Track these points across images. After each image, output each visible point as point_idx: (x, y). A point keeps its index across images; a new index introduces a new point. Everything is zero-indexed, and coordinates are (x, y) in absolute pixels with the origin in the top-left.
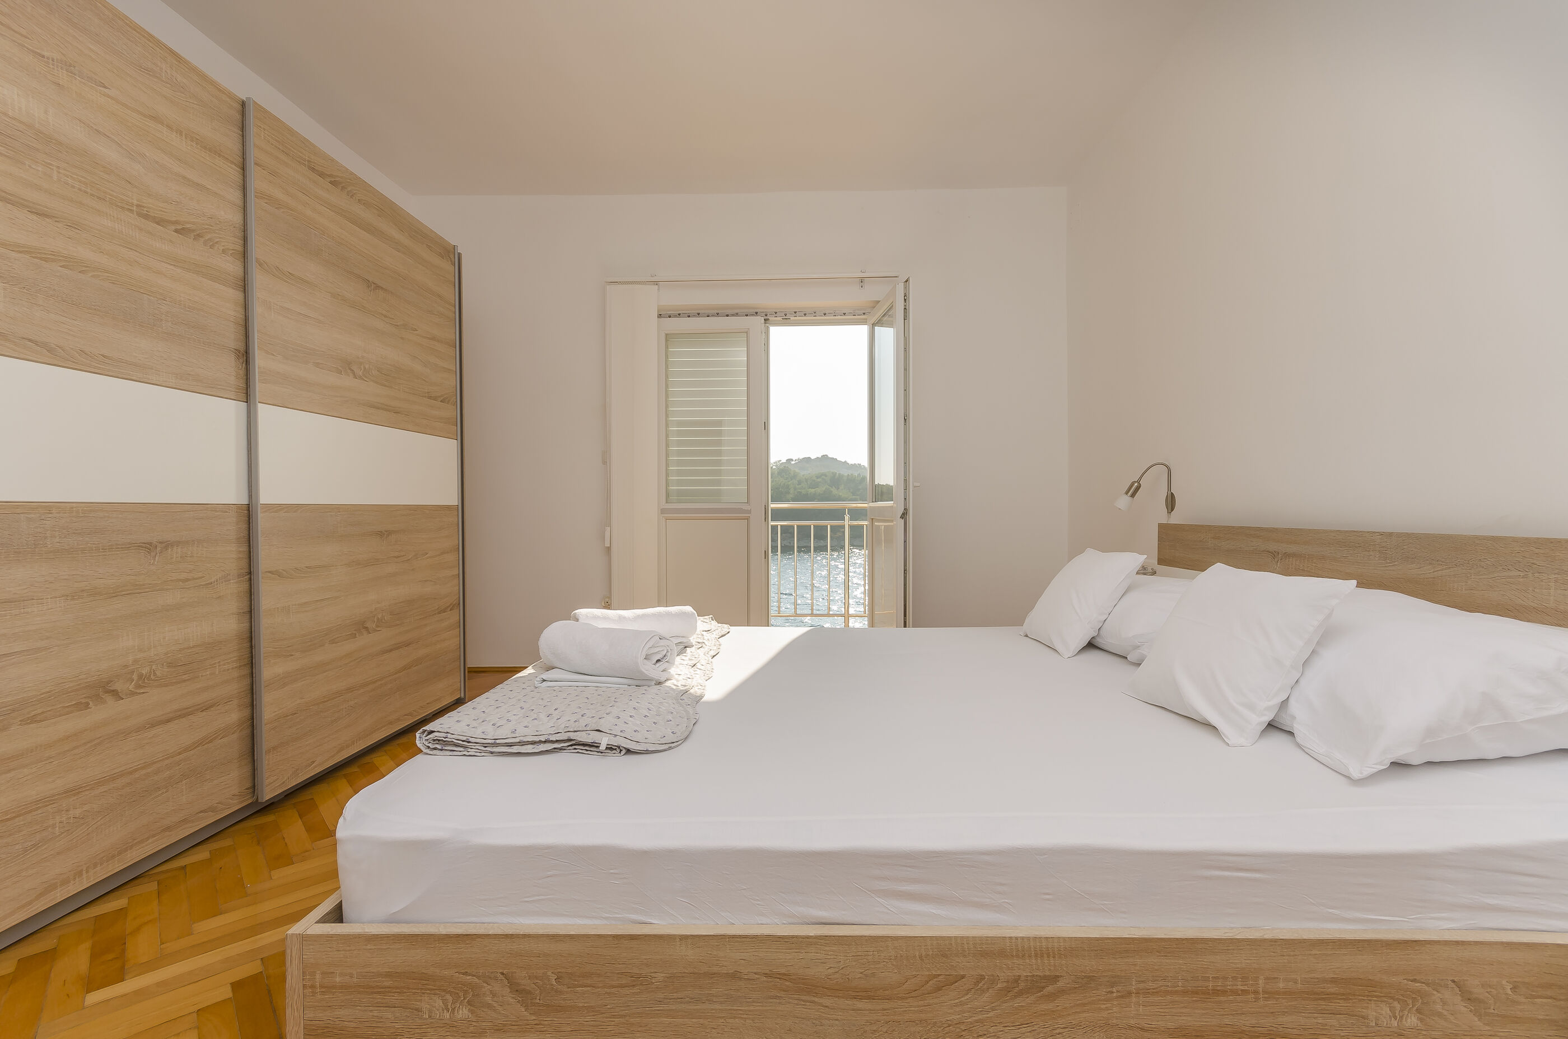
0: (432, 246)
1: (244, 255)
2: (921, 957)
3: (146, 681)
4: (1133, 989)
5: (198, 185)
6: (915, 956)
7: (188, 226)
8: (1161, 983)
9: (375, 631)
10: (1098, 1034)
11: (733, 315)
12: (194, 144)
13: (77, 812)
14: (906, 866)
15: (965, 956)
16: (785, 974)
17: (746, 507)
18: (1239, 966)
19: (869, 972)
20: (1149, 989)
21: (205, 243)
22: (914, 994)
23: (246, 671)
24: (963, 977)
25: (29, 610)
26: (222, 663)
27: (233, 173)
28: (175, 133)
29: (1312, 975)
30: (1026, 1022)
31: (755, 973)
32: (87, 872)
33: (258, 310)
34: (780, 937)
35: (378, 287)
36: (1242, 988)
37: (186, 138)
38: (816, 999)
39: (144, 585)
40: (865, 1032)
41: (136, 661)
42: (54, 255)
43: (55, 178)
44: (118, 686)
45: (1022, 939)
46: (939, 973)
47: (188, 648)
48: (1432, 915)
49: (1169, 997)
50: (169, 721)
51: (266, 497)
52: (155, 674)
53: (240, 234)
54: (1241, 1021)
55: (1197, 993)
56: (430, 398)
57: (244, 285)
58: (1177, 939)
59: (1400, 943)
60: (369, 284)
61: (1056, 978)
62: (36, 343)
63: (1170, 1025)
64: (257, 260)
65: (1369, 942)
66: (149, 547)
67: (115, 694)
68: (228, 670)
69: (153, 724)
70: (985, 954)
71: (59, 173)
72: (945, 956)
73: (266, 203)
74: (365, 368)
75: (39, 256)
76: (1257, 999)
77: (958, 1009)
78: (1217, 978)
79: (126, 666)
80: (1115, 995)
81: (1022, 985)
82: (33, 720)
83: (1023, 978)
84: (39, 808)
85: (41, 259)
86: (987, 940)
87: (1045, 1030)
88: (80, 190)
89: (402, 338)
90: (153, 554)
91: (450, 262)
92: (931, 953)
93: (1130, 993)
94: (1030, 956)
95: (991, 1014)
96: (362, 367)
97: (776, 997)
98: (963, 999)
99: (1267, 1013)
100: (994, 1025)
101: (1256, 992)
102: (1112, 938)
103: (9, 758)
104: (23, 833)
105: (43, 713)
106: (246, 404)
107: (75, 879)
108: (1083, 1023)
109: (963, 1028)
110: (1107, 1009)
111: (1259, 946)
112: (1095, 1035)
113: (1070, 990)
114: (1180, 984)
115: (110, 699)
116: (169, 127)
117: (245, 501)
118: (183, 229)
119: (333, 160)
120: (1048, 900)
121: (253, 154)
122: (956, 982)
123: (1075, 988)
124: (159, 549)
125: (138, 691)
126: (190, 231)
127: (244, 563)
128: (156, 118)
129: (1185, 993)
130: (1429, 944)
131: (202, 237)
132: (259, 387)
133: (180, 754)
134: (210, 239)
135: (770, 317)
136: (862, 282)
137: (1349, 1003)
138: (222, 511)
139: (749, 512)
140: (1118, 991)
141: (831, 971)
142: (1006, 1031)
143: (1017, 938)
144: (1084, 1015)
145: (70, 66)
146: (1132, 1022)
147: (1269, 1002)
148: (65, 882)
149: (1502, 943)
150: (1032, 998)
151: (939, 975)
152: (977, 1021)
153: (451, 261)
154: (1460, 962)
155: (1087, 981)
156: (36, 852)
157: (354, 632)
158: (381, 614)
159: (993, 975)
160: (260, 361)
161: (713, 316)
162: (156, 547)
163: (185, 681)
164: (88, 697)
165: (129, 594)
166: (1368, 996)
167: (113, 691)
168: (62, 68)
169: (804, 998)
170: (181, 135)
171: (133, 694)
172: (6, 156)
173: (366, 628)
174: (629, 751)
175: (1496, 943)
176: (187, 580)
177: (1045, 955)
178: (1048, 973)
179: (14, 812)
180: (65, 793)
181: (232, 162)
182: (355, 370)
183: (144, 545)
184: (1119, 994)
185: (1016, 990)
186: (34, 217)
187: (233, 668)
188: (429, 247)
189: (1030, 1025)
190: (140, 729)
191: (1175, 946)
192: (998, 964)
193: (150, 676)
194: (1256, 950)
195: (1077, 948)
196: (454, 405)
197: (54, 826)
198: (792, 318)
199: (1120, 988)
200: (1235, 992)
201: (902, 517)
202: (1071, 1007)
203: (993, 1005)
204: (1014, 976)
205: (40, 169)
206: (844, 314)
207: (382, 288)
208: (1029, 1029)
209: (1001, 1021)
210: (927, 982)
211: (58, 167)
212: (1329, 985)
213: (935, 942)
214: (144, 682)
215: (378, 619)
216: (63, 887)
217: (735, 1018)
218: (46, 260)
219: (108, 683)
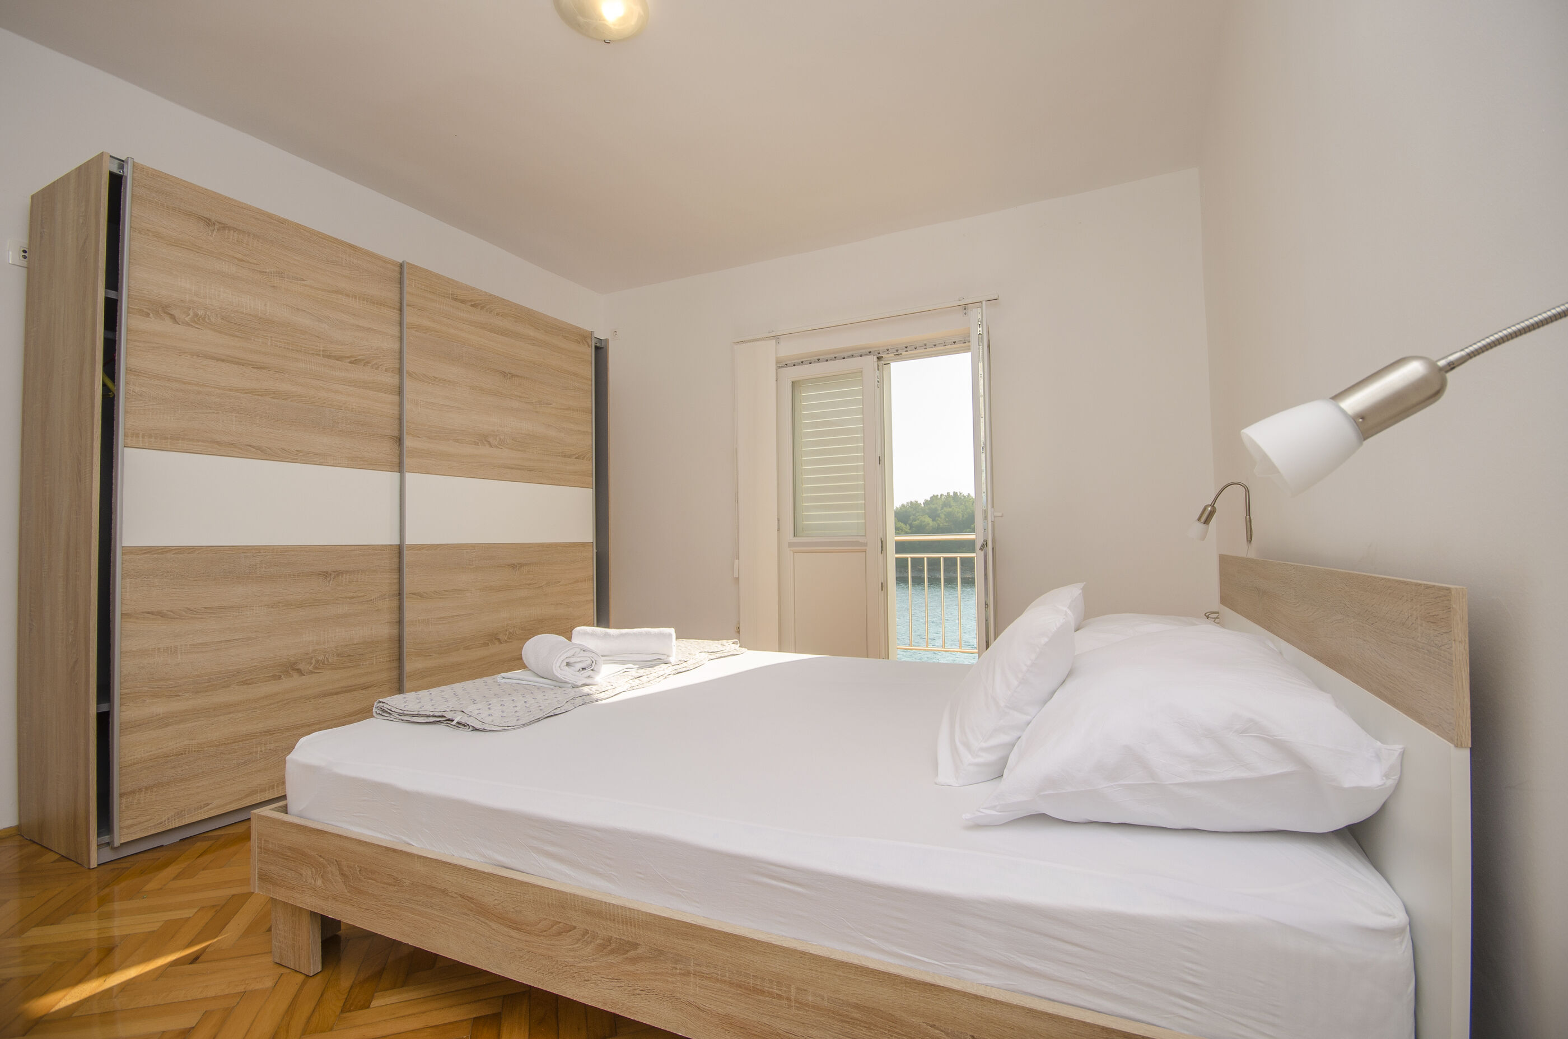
0: (567, 335)
1: (400, 371)
2: (548, 904)
3: (321, 665)
4: (691, 969)
5: (368, 329)
6: (545, 903)
7: (359, 358)
8: (712, 970)
9: (506, 642)
10: (666, 1003)
11: (849, 357)
12: (365, 302)
13: (272, 746)
14: (547, 831)
15: (576, 911)
16: (471, 898)
17: (862, 540)
18: (774, 970)
19: (518, 909)
20: (704, 973)
21: (372, 367)
22: (544, 933)
23: (395, 664)
24: (575, 928)
25: (245, 613)
26: (378, 657)
27: (395, 315)
28: (351, 299)
29: (838, 996)
30: (616, 978)
31: (456, 893)
32: (277, 787)
33: (407, 406)
34: (468, 869)
35: (513, 376)
36: (777, 992)
37: (359, 299)
38: (487, 921)
39: (321, 600)
40: (515, 956)
41: (314, 651)
42: (267, 391)
43: (269, 344)
44: (301, 666)
45: (614, 906)
46: (559, 920)
47: (352, 645)
48: (968, 966)
49: (719, 985)
50: (337, 693)
51: (409, 540)
52: (328, 661)
53: (397, 356)
54: (777, 1024)
55: (740, 987)
56: (565, 456)
57: (400, 391)
58: (725, 933)
59: (918, 984)
60: (504, 374)
61: (635, 946)
62: (254, 447)
63: (720, 1011)
64: (408, 372)
65: (889, 975)
66: (326, 575)
67: (300, 672)
68: (383, 662)
69: (326, 695)
70: (588, 912)
71: (272, 340)
72: (563, 907)
73: (416, 331)
74: (500, 439)
75: (257, 393)
76: (790, 1007)
77: (572, 954)
78: (756, 977)
79: (307, 654)
80: (678, 971)
81: (613, 945)
82: (244, 683)
83: (614, 939)
84: (248, 740)
85: (258, 395)
86: (590, 901)
87: (630, 989)
88: (285, 348)
89: (536, 412)
90: (328, 579)
91: (587, 346)
92: (554, 903)
93: (689, 973)
94: (618, 922)
95: (593, 964)
96: (498, 438)
97: (466, 914)
98: (574, 946)
99: (799, 1022)
100: (595, 973)
101: (789, 999)
102: (677, 920)
103: (230, 705)
104: (237, 754)
105: (251, 679)
106: (399, 474)
107: (269, 790)
108: (656, 990)
109: (575, 970)
110: (672, 983)
111: (792, 955)
112: (664, 1003)
113: (646, 958)
114: (727, 974)
115: (295, 675)
116: (348, 295)
117: (398, 543)
118: (356, 360)
119: (473, 289)
120: (641, 878)
121: (407, 298)
122: (570, 931)
123: (650, 957)
124: (332, 576)
125: (316, 671)
126: (360, 360)
127: (396, 587)
128: (338, 292)
129: (731, 984)
130: (947, 991)
131: (369, 363)
132: (407, 461)
133: (345, 717)
134: (376, 364)
135: (882, 357)
136: (965, 309)
137: (872, 1033)
138: (380, 550)
139: (865, 544)
140: (680, 969)
141: (496, 902)
142: (603, 982)
143: (609, 904)
144: (657, 983)
145: (282, 273)
146: (691, 999)
147: (800, 1012)
148: (263, 790)
149: (1023, 1008)
150: (620, 958)
151: (560, 923)
152: (584, 967)
153: (588, 344)
154: (980, 1018)
155: (658, 954)
156: (245, 767)
157: (487, 642)
158: (513, 629)
159: (594, 932)
160: (408, 442)
161: (831, 360)
162: (331, 574)
163: (349, 667)
164: (281, 672)
165: (311, 606)
166: (889, 1030)
167: (298, 669)
168: (276, 276)
169: (481, 919)
170: (356, 298)
171: (311, 672)
172: (241, 337)
173: (499, 640)
174: (475, 729)
175: (1017, 1007)
176: (353, 597)
177: (629, 924)
178: (630, 939)
179: (232, 740)
180: (264, 732)
181: (394, 308)
182: (491, 441)
183: (322, 573)
184: (681, 972)
185: (609, 948)
186: (255, 370)
187: (387, 661)
188: (565, 337)
189: (619, 981)
190: (317, 697)
191: (723, 939)
192: (597, 923)
193: (324, 661)
194: (788, 958)
195: (651, 922)
196: (589, 460)
197: (256, 752)
198: (903, 353)
199: (682, 966)
200: (771, 995)
201: (981, 549)
202: (647, 973)
203: (594, 957)
204: (608, 936)
205: (260, 340)
206: (954, 343)
207: (518, 376)
208: (618, 984)
209: (600, 972)
210: (552, 926)
211: (271, 337)
212: (852, 1010)
213: (557, 895)
214: (320, 666)
215: (510, 633)
216: (262, 794)
217: (445, 923)
218: (262, 395)
219: (294, 664)
